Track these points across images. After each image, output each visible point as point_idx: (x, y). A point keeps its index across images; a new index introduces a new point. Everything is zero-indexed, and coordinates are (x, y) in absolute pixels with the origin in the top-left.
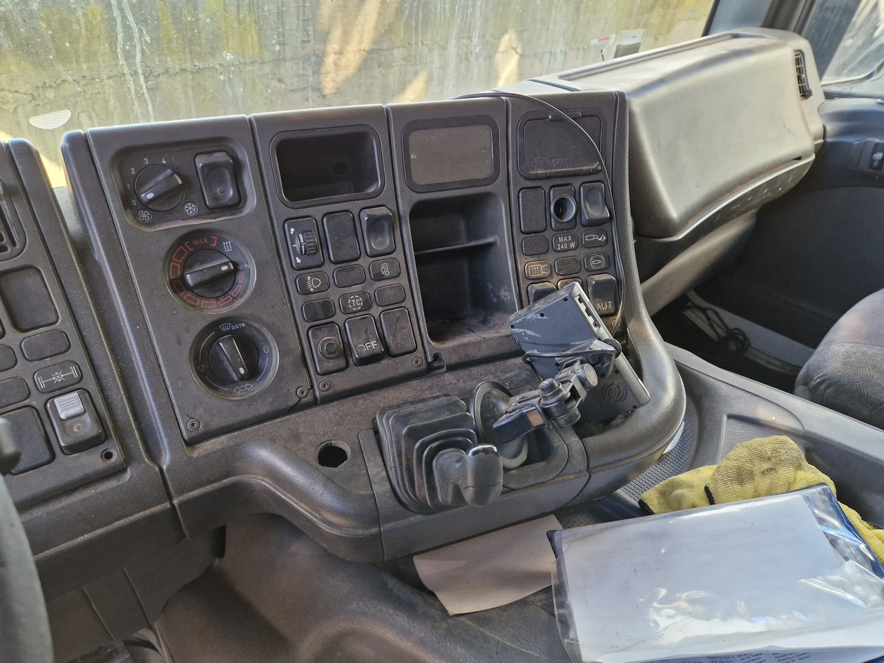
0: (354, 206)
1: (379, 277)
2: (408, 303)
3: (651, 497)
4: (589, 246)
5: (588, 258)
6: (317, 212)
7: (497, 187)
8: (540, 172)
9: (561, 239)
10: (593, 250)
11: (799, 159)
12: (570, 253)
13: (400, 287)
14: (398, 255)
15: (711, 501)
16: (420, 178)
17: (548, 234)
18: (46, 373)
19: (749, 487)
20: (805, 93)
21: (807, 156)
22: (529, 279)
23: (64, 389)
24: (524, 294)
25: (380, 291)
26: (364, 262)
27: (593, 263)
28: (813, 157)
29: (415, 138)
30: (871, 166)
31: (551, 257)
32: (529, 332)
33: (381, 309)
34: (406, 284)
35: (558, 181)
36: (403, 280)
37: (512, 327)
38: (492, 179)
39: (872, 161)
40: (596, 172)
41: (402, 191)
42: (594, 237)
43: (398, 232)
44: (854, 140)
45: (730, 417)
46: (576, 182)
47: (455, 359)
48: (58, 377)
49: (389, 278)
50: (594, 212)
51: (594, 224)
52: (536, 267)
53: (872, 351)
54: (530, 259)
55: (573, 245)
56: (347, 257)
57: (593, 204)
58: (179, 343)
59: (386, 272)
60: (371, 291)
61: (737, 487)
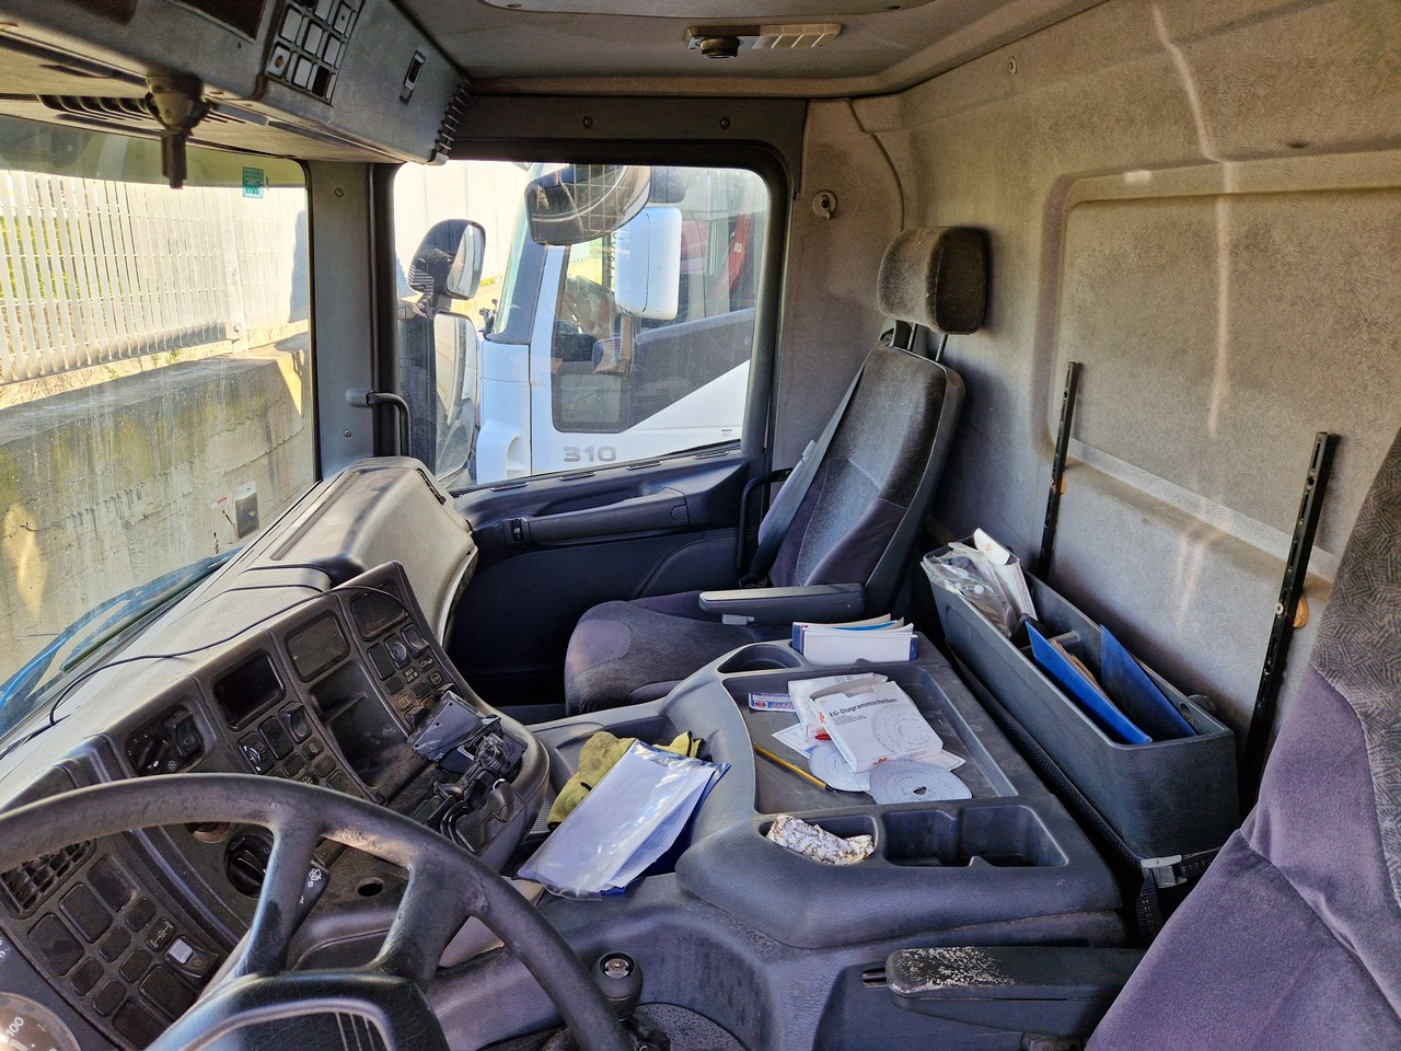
0: (273, 711)
1: (312, 756)
2: (339, 767)
3: (553, 817)
4: (426, 669)
5: (429, 678)
6: (253, 726)
7: (353, 655)
8: (374, 633)
9: (407, 674)
10: (429, 672)
11: (469, 553)
12: (417, 681)
13: (328, 758)
14: (315, 734)
15: (590, 789)
16: (305, 674)
17: (398, 673)
18: (152, 936)
19: (602, 768)
20: (441, 500)
21: (473, 548)
22: (403, 710)
23: (169, 942)
24: (405, 722)
25: (317, 766)
26: (298, 750)
27: (433, 680)
28: (476, 549)
29: (292, 644)
30: (516, 539)
31: (407, 689)
32: (431, 743)
33: (325, 779)
34: (330, 753)
35: (386, 635)
36: (327, 752)
37: (417, 746)
38: (346, 654)
39: (515, 535)
40: (406, 618)
41: (298, 685)
42: (426, 663)
43: (308, 717)
44: (493, 524)
45: (558, 748)
46: (397, 630)
47: (390, 790)
48: (162, 934)
49: (319, 753)
50: (418, 646)
51: (421, 654)
52: (403, 700)
53: (600, 669)
54: (396, 696)
55: (416, 674)
56: (286, 751)
57: (414, 641)
58: (217, 871)
59: (315, 751)
60: (312, 769)
61: (597, 772)
